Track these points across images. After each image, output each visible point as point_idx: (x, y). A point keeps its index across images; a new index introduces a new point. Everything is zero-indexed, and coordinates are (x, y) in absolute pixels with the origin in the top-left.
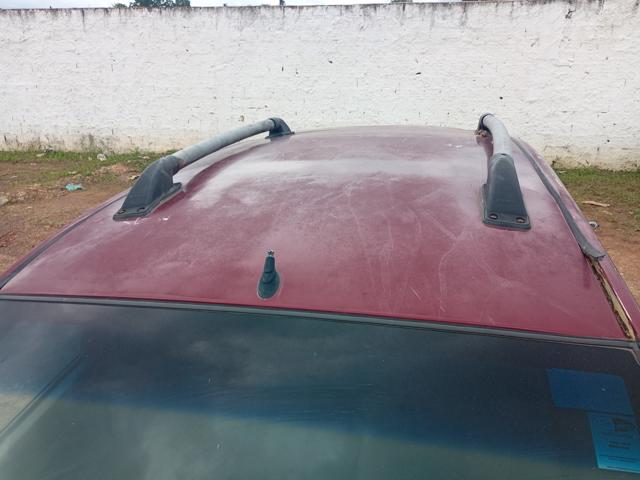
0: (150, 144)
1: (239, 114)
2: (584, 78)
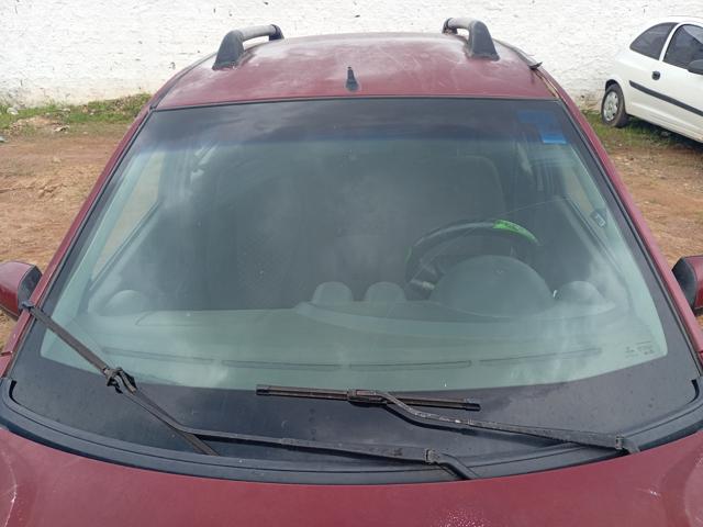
0: (67, 95)
1: (169, 59)
2: (513, 21)
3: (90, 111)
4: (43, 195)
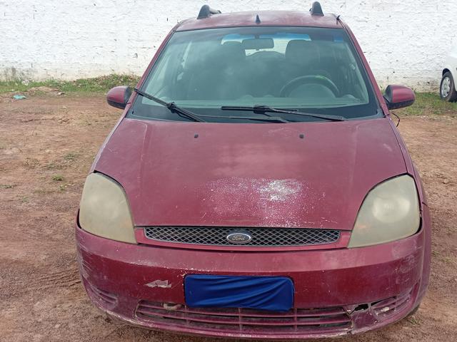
0: (62, 75)
1: (134, 52)
2: (376, 29)
3: (78, 85)
4: (61, 123)
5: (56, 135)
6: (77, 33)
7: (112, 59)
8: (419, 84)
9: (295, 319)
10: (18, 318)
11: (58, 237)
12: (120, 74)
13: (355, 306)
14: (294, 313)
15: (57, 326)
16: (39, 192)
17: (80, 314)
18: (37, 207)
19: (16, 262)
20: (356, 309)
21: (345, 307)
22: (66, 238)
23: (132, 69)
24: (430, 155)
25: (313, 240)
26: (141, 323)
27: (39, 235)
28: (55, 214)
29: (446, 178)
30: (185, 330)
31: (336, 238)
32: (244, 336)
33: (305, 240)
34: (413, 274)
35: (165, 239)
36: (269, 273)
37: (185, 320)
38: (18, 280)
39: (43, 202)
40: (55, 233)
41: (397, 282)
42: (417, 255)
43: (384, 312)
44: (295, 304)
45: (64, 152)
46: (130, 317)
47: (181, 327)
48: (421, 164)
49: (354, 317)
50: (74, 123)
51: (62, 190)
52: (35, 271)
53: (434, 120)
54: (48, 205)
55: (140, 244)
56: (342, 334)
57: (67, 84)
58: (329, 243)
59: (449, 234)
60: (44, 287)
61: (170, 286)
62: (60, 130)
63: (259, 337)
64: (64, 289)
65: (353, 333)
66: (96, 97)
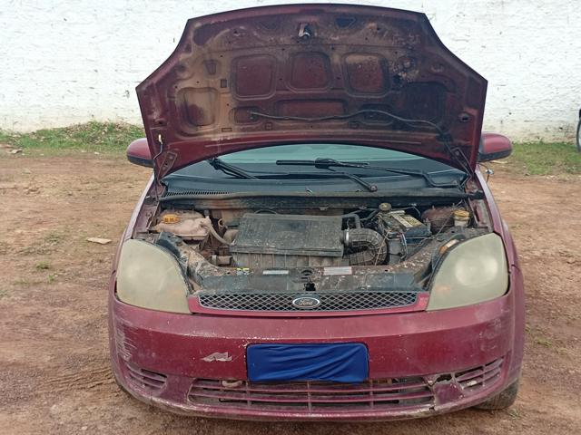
0: (14, 124)
1: (123, 88)
2: (481, 52)
3: (39, 139)
4: (28, 193)
5: (26, 210)
6: (39, 61)
7: (92, 100)
8: (547, 131)
9: (371, 394)
10: (34, 422)
11: (60, 335)
12: (103, 122)
13: (437, 376)
14: (369, 387)
15: (84, 428)
16: (22, 283)
17: (108, 416)
18: (24, 302)
19: (14, 364)
20: (439, 380)
21: (426, 378)
22: (71, 337)
23: (121, 114)
24: (554, 228)
25: (388, 303)
26: (195, 408)
27: (35, 334)
28: (49, 309)
29: (572, 256)
30: (247, 412)
31: (413, 301)
32: (313, 415)
33: (379, 303)
34: (501, 340)
35: (223, 307)
36: (340, 339)
37: (245, 402)
38: (23, 383)
39: (30, 295)
40: (55, 331)
41: (482, 349)
42: (505, 319)
43: (471, 387)
44: (370, 374)
45: (42, 233)
46: (181, 401)
47: (242, 410)
48: (541, 239)
49: (437, 389)
50: (46, 193)
51: (53, 280)
52: (42, 373)
53: (565, 181)
54: (37, 299)
55: (194, 314)
56: (424, 410)
57: (24, 136)
58: (406, 306)
59: (568, 323)
60: (57, 390)
61: (230, 359)
62: (29, 204)
63: (330, 416)
64: (83, 391)
65: (436, 409)
66: (69, 155)
